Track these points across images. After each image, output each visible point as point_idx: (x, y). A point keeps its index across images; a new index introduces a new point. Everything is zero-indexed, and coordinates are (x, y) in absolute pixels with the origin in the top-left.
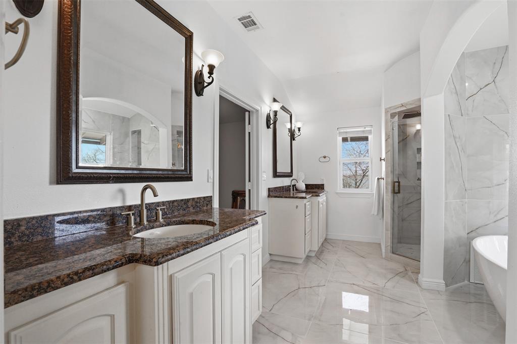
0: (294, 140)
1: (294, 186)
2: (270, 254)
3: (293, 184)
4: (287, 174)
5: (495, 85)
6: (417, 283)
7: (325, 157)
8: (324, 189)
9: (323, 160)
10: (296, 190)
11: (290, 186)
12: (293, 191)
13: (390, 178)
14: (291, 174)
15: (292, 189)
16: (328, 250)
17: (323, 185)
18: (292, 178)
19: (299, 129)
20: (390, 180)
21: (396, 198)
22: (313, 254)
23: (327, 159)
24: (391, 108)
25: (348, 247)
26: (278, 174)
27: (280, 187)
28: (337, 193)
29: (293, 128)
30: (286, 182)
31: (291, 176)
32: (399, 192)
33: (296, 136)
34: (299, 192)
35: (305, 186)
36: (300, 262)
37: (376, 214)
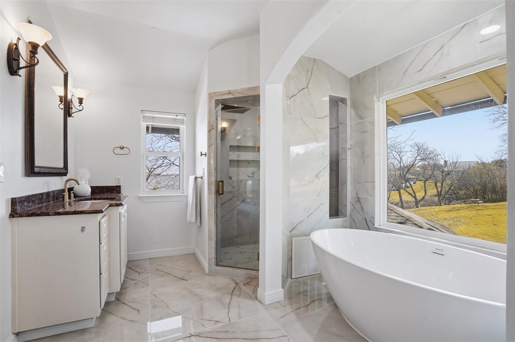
0: (70, 116)
1: (70, 190)
2: (17, 334)
3: (68, 187)
4: (58, 171)
5: (308, 91)
6: (256, 298)
7: (122, 148)
8: (120, 192)
9: (119, 151)
10: (75, 196)
11: (63, 191)
12: (70, 198)
13: (214, 177)
14: (64, 171)
15: (67, 197)
16: (134, 282)
17: (119, 187)
18: (65, 178)
19: (81, 101)
20: (213, 179)
21: (219, 200)
22: (113, 299)
23: (125, 151)
24: (217, 94)
25: (159, 268)
26: (36, 170)
27: (42, 194)
28: (140, 198)
29: (69, 97)
30: (55, 184)
31: (65, 174)
32: (222, 194)
33: (74, 110)
34: (82, 200)
35: (90, 190)
36: (92, 324)
37: (193, 220)
